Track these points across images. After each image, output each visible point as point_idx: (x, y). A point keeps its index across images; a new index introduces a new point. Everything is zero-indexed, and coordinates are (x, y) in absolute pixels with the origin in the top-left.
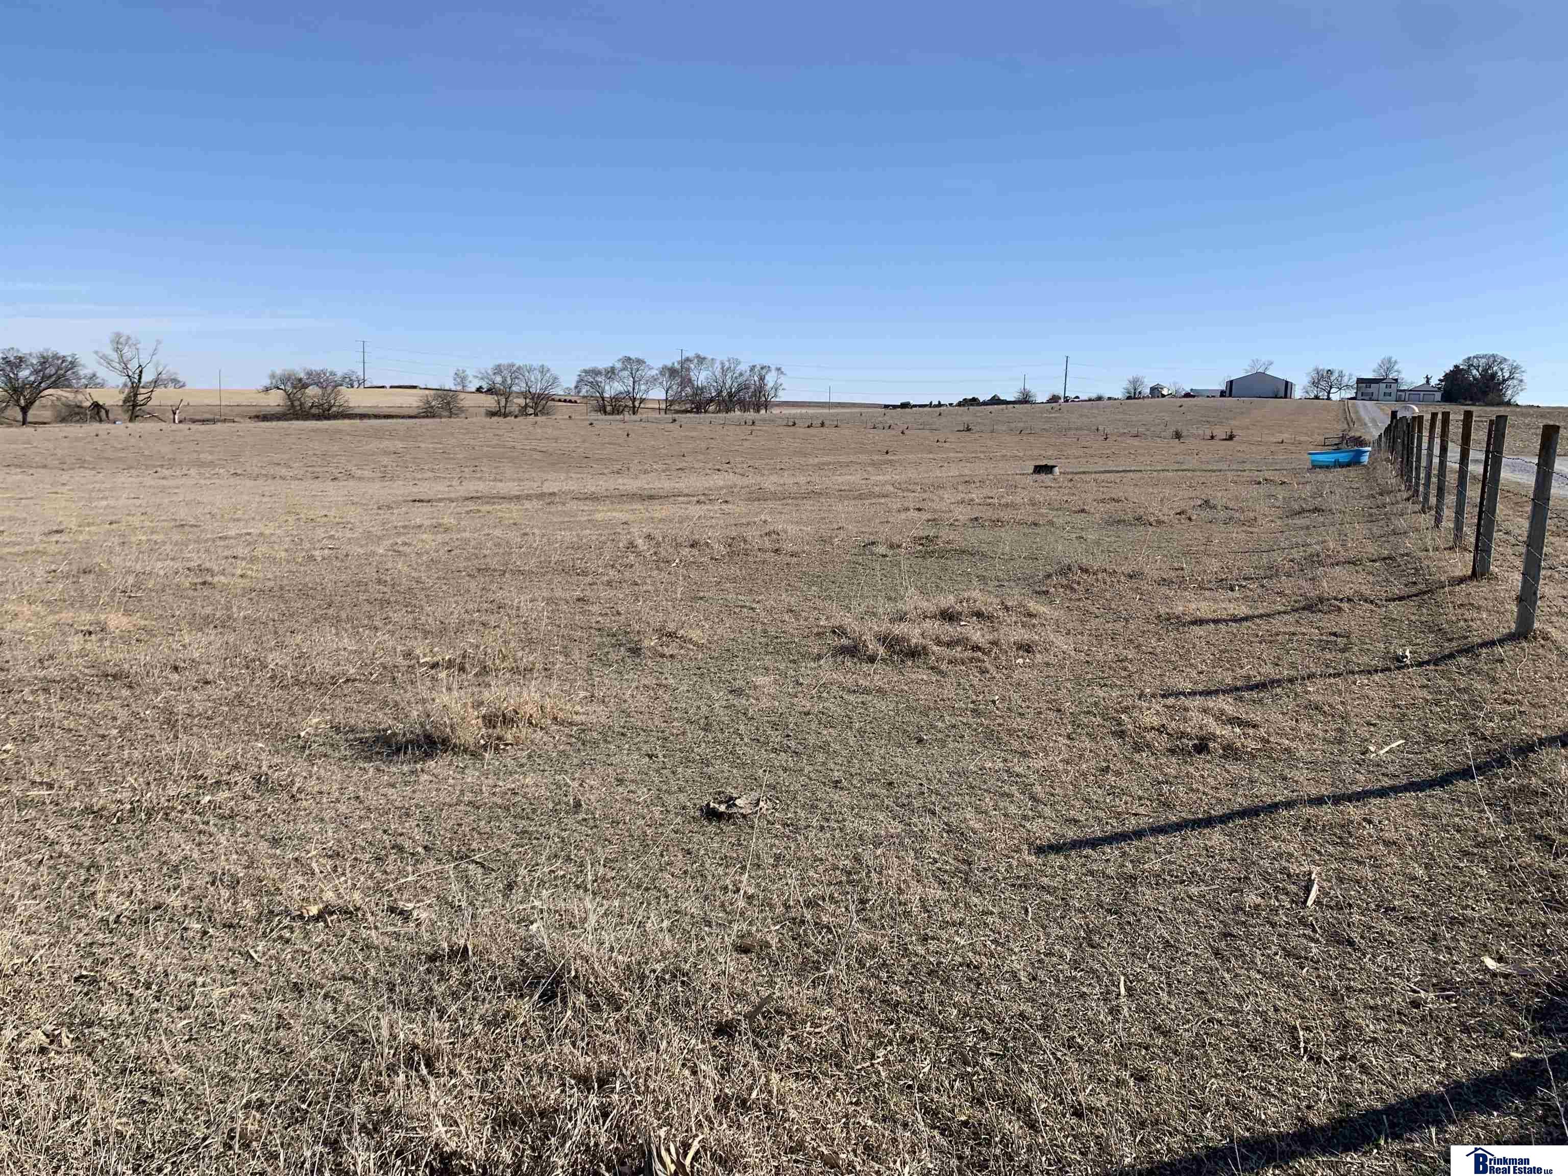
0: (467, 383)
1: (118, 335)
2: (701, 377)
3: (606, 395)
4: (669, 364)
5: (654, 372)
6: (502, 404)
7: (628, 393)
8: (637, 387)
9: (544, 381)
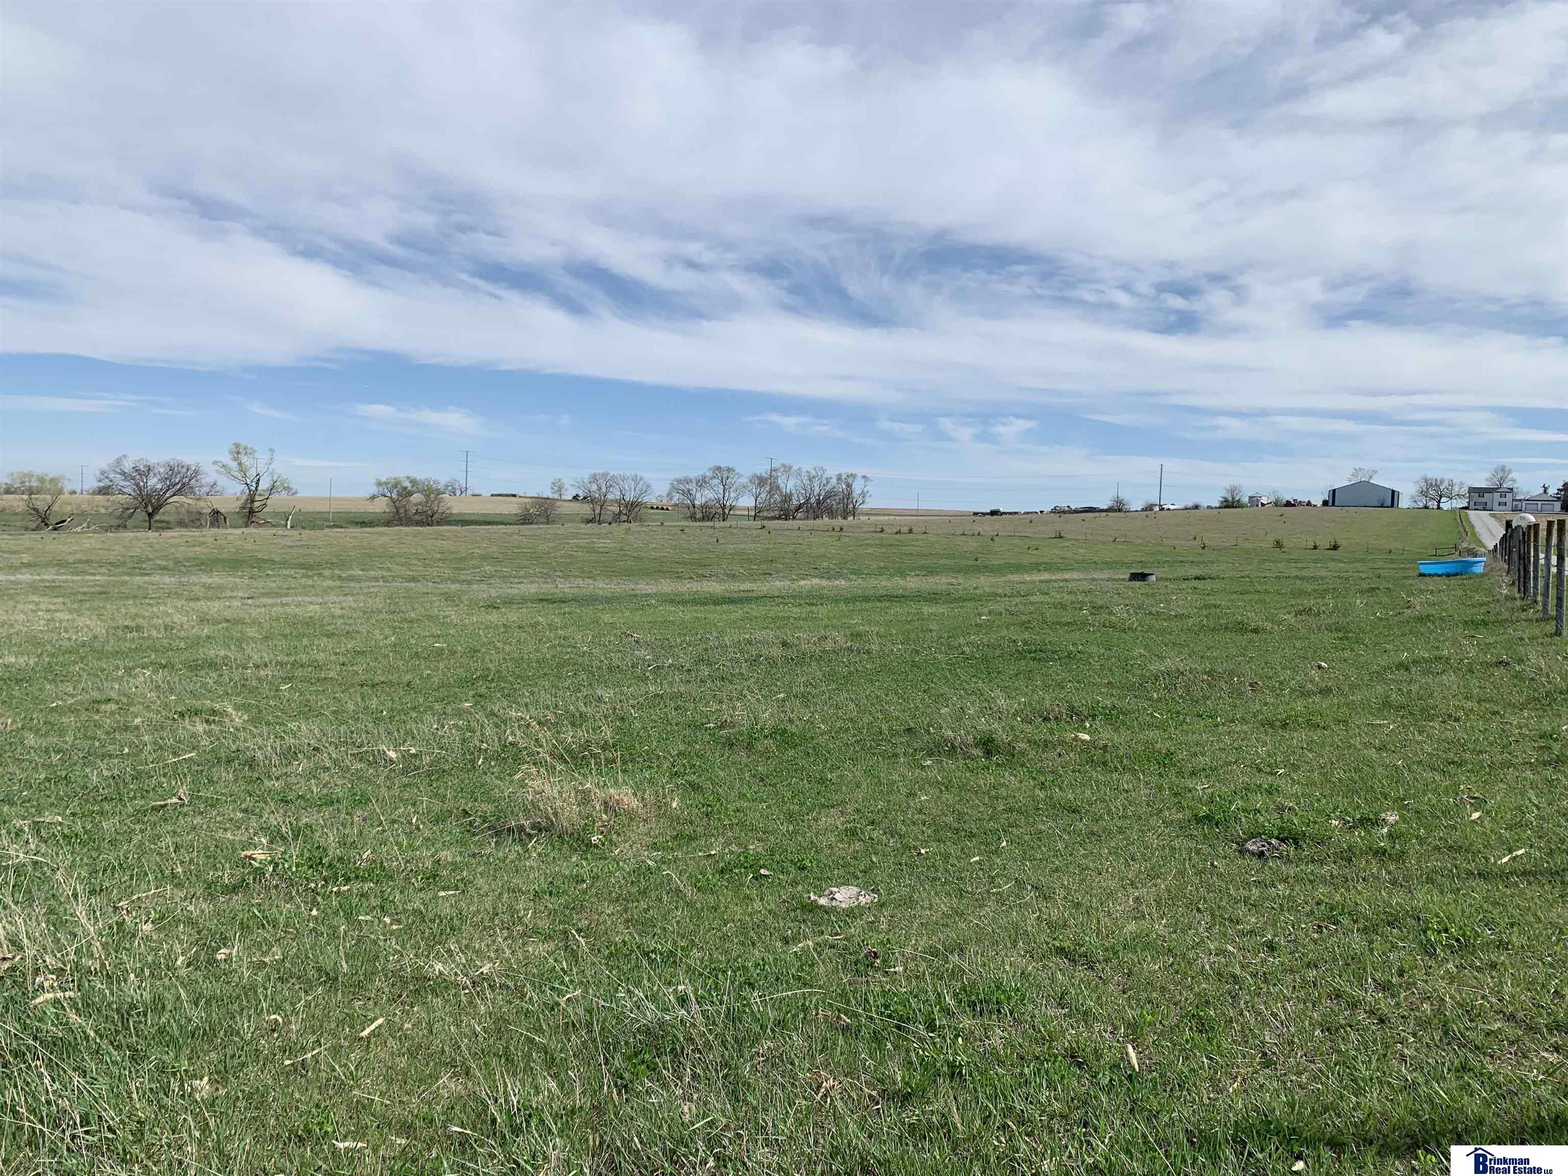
0: (563, 491)
2: (789, 485)
3: (697, 503)
4: (758, 473)
5: (744, 480)
6: (597, 511)
7: (718, 501)
8: (727, 494)
9: (637, 490)
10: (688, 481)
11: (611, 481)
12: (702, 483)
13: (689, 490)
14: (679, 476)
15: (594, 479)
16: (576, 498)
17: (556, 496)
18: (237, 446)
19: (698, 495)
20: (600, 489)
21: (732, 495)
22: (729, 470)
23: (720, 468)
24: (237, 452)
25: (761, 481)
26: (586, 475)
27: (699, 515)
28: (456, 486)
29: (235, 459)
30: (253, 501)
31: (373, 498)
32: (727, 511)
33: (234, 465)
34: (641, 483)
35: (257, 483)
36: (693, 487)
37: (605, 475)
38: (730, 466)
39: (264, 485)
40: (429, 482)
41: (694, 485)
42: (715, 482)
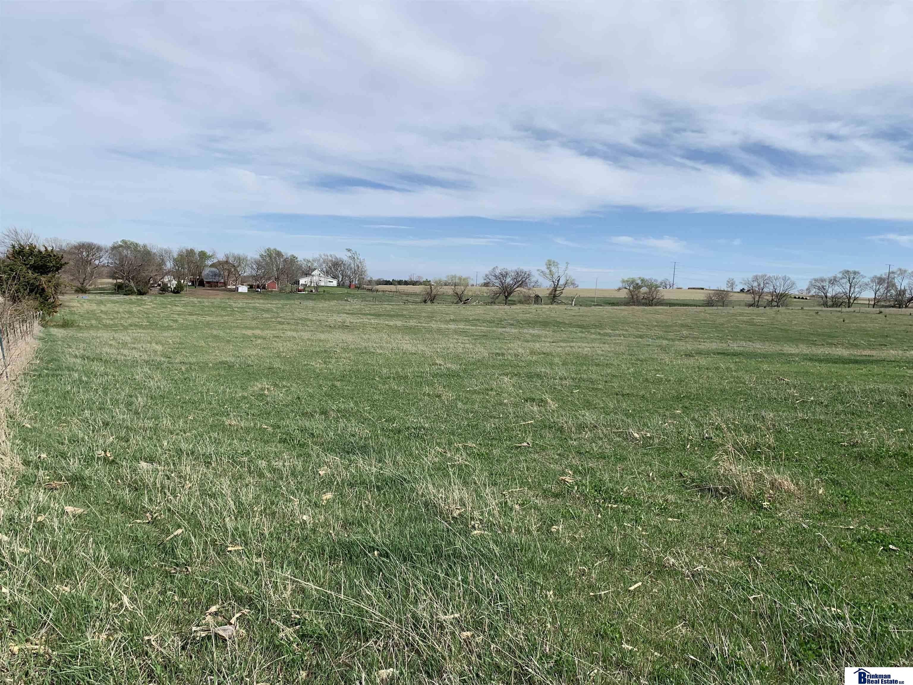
0: (734, 286)
2: (903, 284)
3: (829, 295)
4: (879, 276)
5: (866, 280)
6: (757, 299)
7: (845, 294)
8: (852, 290)
9: (785, 286)
10: (823, 280)
11: (767, 280)
12: (833, 281)
13: (823, 286)
14: (817, 276)
15: (756, 279)
16: (742, 291)
17: (729, 289)
18: (549, 261)
19: (830, 290)
20: (759, 285)
21: (857, 290)
22: (855, 273)
23: (848, 271)
24: (549, 264)
25: (881, 281)
26: (750, 276)
27: (830, 303)
28: (668, 283)
29: (548, 268)
30: (556, 291)
31: (619, 289)
32: (852, 301)
33: (547, 271)
34: (789, 281)
35: (558, 281)
36: (826, 284)
37: (763, 276)
38: (857, 270)
39: (562, 282)
40: (651, 280)
41: (827, 283)
42: (844, 281)
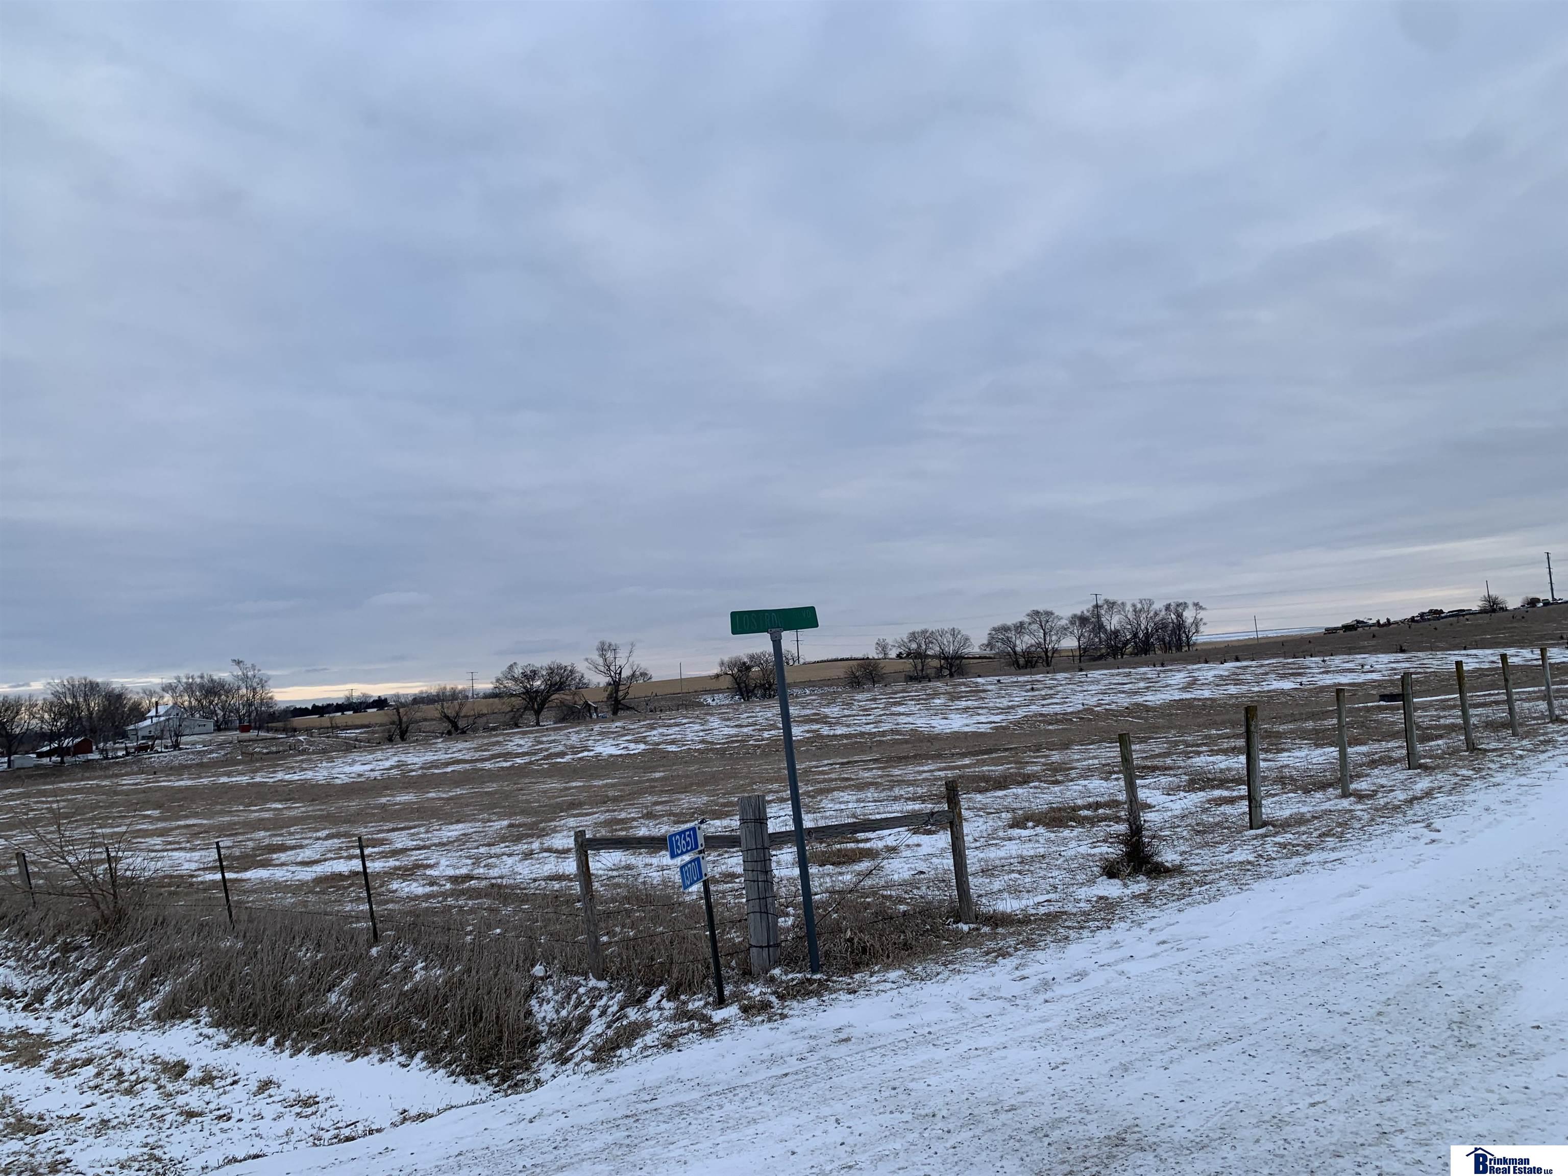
0: (888, 651)
1: (603, 643)
2: (1113, 622)
3: (1018, 649)
4: (1079, 613)
5: (1064, 622)
6: (920, 667)
7: (1039, 644)
8: (1048, 639)
9: (956, 643)
10: (1005, 629)
11: (929, 637)
12: (1020, 628)
13: (1008, 638)
14: (998, 623)
15: (913, 637)
16: (899, 656)
17: (881, 656)
19: (1018, 642)
20: (919, 646)
21: (1054, 638)
22: (1049, 614)
23: (1038, 612)
24: (603, 649)
25: (1082, 620)
26: (903, 634)
27: (1022, 661)
28: (790, 657)
29: (603, 656)
30: (617, 691)
31: (717, 676)
32: (1050, 654)
33: (600, 661)
34: (959, 636)
35: (620, 673)
36: (1011, 635)
37: (924, 632)
38: (1049, 609)
39: (626, 673)
40: (764, 656)
41: (1013, 632)
42: (1035, 627)
